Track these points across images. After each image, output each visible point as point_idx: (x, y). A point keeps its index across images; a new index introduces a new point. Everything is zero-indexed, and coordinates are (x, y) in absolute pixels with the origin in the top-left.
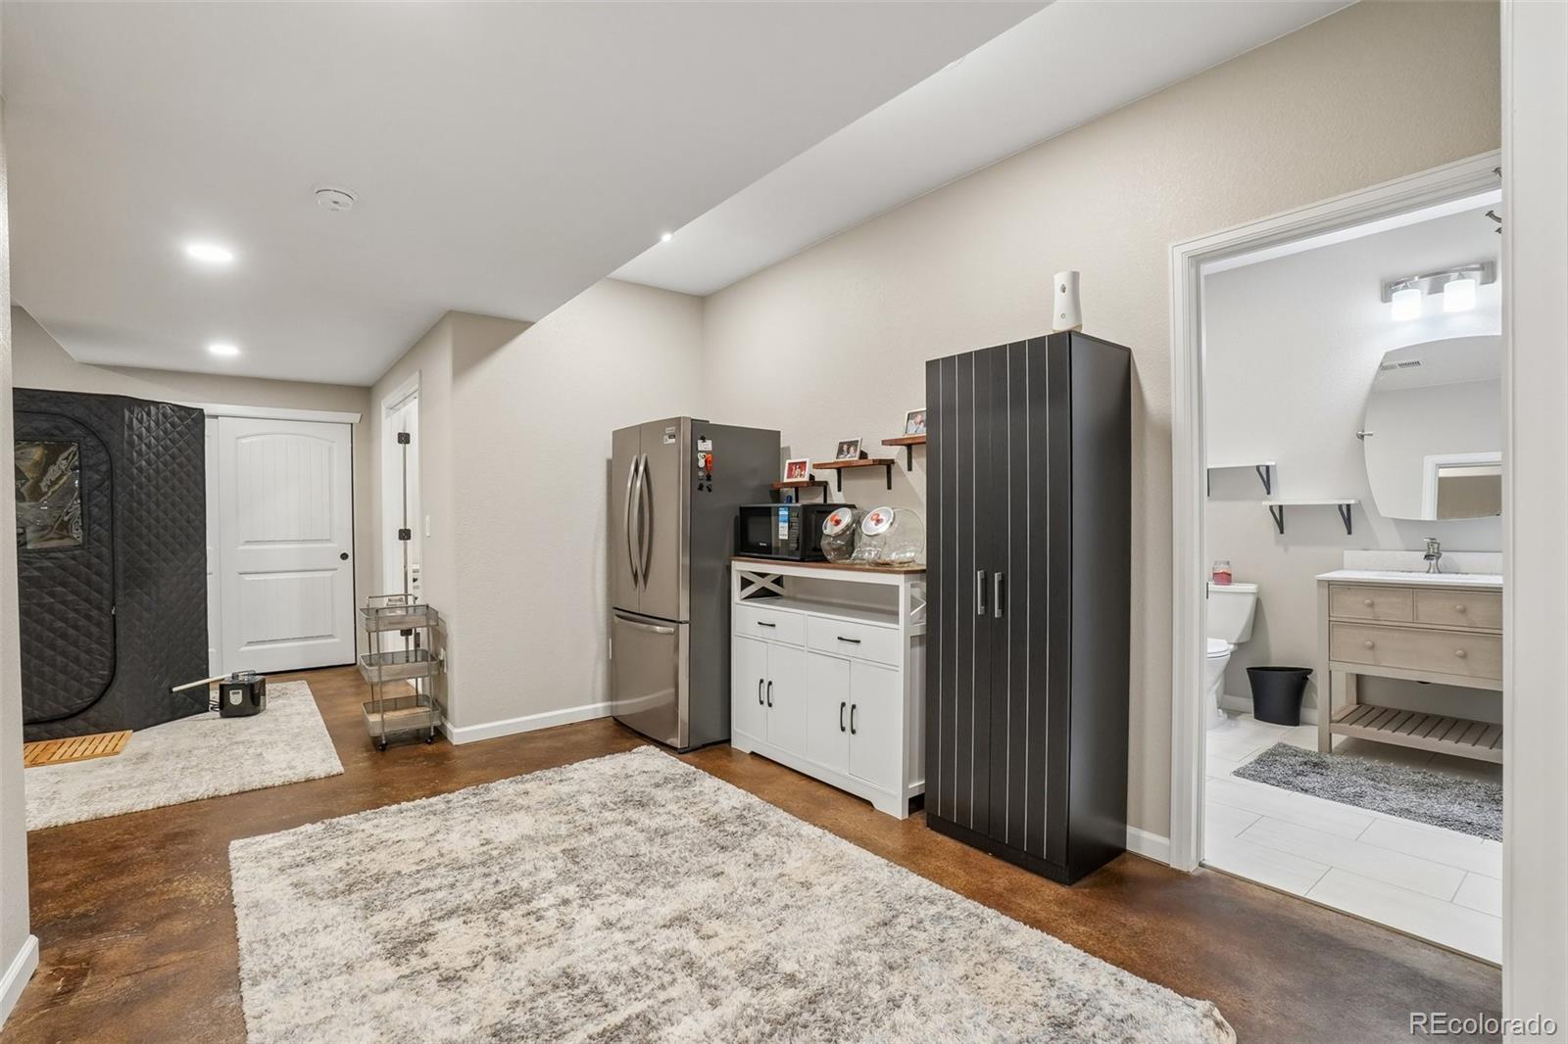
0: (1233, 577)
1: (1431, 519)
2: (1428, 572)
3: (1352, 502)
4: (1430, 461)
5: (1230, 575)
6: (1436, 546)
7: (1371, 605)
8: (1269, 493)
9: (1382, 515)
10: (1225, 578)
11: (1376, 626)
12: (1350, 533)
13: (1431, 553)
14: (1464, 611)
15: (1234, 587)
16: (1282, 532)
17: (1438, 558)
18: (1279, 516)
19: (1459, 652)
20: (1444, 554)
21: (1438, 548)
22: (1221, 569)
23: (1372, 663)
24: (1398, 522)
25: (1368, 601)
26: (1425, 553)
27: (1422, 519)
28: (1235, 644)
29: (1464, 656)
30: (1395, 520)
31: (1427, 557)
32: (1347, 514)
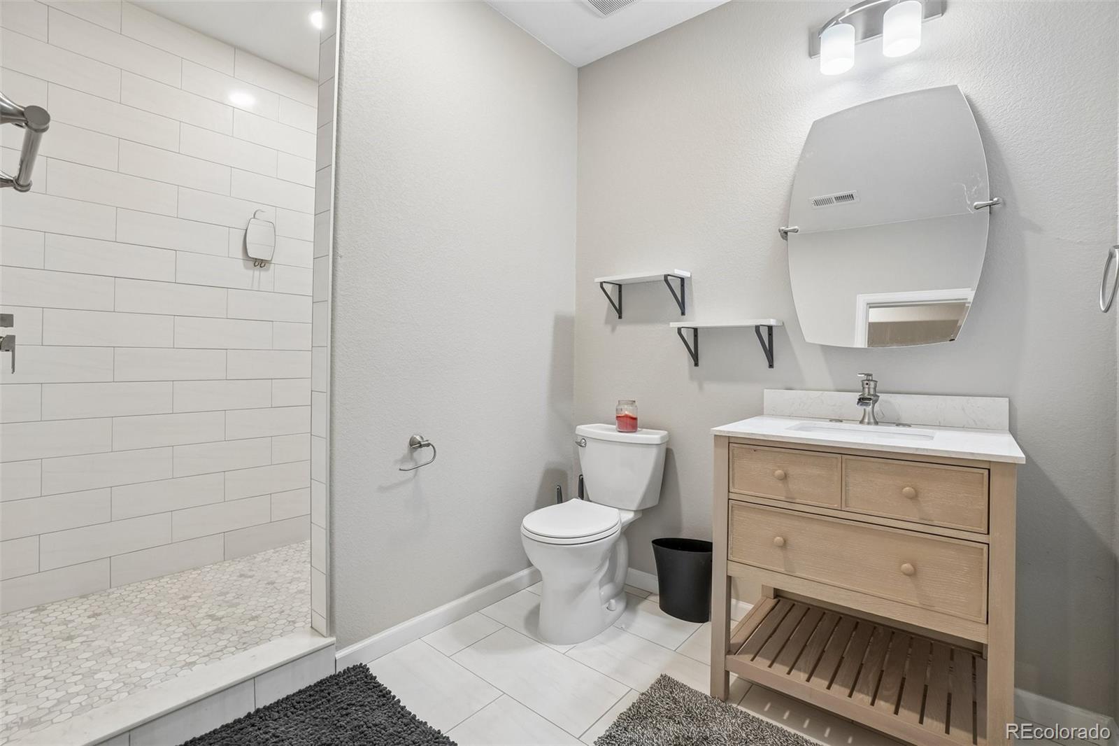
0: (639, 421)
1: (863, 347)
2: (862, 422)
3: (772, 322)
4: (862, 300)
5: (635, 419)
6: (872, 384)
7: (785, 478)
8: (683, 314)
9: (808, 340)
10: (629, 423)
11: (788, 510)
12: (771, 366)
13: (866, 396)
14: (914, 497)
15: (640, 436)
16: (696, 364)
17: (875, 401)
18: (694, 342)
19: (906, 566)
20: (882, 397)
21: (875, 388)
22: (627, 411)
23: (782, 570)
24: (826, 349)
25: (779, 472)
26: (857, 396)
27: (855, 346)
28: (635, 511)
29: (913, 574)
30: (822, 346)
31: (862, 401)
32: (767, 340)
